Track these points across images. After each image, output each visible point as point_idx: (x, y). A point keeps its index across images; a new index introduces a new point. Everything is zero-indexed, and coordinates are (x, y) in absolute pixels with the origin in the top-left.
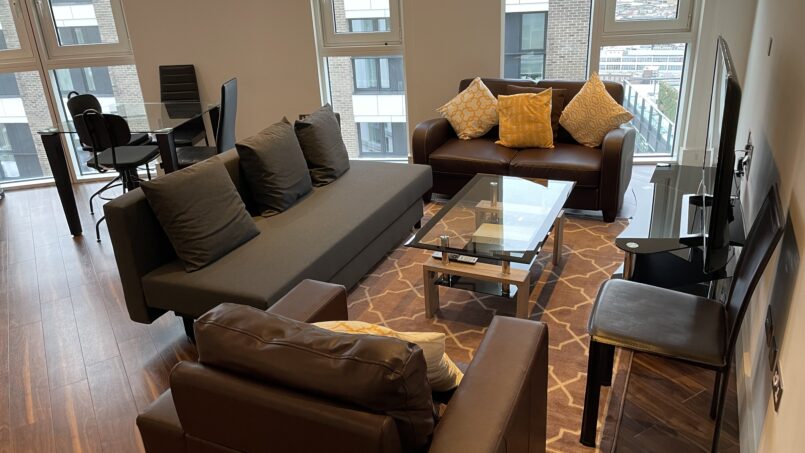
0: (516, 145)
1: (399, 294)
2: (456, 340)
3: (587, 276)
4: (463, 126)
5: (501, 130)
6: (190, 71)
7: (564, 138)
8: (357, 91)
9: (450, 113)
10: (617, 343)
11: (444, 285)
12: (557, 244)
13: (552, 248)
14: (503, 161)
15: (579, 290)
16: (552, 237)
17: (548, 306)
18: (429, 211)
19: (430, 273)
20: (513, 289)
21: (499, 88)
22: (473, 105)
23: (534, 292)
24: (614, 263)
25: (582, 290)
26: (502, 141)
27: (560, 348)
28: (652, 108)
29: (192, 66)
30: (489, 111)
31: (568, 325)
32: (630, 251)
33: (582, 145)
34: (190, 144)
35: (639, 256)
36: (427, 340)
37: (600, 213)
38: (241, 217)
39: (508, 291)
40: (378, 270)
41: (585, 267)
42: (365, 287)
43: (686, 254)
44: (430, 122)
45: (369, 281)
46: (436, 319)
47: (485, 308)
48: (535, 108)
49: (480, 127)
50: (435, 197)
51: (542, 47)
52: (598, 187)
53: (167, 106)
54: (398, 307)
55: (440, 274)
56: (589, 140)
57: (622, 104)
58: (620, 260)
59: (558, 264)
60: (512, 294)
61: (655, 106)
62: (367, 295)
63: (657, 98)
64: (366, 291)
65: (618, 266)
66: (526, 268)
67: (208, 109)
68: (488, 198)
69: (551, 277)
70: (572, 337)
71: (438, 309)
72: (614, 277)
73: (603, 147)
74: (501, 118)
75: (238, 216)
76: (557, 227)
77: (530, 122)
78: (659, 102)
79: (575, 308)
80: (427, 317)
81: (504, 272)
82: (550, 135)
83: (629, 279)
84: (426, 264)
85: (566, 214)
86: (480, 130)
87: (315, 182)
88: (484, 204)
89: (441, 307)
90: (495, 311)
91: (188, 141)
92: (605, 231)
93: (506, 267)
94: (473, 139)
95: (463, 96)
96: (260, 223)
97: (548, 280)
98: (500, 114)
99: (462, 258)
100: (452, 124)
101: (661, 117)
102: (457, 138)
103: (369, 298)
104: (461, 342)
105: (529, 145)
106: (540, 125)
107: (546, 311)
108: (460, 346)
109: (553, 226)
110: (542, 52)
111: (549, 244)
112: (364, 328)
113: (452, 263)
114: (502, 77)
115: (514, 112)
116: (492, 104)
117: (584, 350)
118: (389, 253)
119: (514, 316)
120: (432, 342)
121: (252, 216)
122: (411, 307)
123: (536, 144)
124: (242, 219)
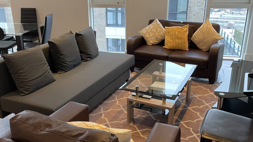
0: (172, 48)
1: (116, 111)
2: (140, 133)
3: (201, 107)
4: (149, 39)
5: (166, 41)
6: (34, 10)
7: (193, 46)
8: (108, 25)
9: (144, 33)
10: (214, 139)
11: (136, 108)
12: (188, 92)
13: (185, 94)
14: (166, 55)
15: (197, 113)
16: (186, 89)
17: (182, 120)
18: (132, 75)
19: (130, 102)
20: (167, 111)
21: (165, 24)
22: (154, 30)
23: (176, 113)
24: (213, 102)
25: (198, 113)
26: (166, 47)
27: (187, 139)
28: (231, 39)
29: (35, 9)
30: (161, 33)
31: (191, 129)
32: (220, 97)
33: (201, 50)
34: (31, 41)
35: (225, 99)
36: (123, 133)
37: (207, 80)
38: (47, 73)
39: (165, 112)
40: (108, 100)
41: (200, 103)
42: (101, 107)
43: (246, 99)
44: (135, 37)
45: (103, 104)
46: (132, 123)
47: (154, 119)
48: (181, 33)
49: (157, 40)
50: (135, 69)
51: (186, 11)
52: (207, 68)
53: (23, 25)
54: (115, 116)
55: (135, 103)
56: (204, 48)
57: (219, 33)
58: (216, 101)
59: (188, 101)
60: (166, 114)
61: (233, 38)
62: (102, 111)
63: (234, 35)
64: (102, 109)
65: (215, 103)
66: (173, 102)
67: (40, 27)
68: (158, 70)
69: (185, 107)
70: (193, 135)
71: (133, 119)
72: (213, 108)
73: (210, 51)
74: (165, 37)
75: (46, 72)
76: (188, 84)
77: (178, 39)
78: (234, 37)
79: (195, 121)
80: (128, 122)
81: (163, 103)
82: (187, 45)
83: (220, 109)
84: (128, 98)
85: (192, 80)
86: (157, 41)
87: (82, 59)
88: (156, 73)
89: (134, 118)
90: (159, 121)
91: (31, 40)
92: (210, 88)
93: (164, 101)
94: (153, 45)
95: (150, 26)
96: (56, 76)
97: (183, 108)
98: (166, 35)
99: (145, 96)
100: (145, 38)
101: (235, 43)
102: (147, 44)
103: (102, 112)
104: (142, 134)
105: (178, 48)
106: (183, 40)
107: (181, 122)
108: (142, 136)
109: (186, 84)
110: (186, 13)
111: (184, 92)
112: (94, 126)
113: (140, 98)
114: (167, 19)
115: (172, 34)
116: (162, 30)
117: (198, 141)
118: (114, 93)
119: (167, 124)
120: (125, 134)
121: (53, 73)
122: (121, 117)
123: (181, 48)
124: (48, 73)
